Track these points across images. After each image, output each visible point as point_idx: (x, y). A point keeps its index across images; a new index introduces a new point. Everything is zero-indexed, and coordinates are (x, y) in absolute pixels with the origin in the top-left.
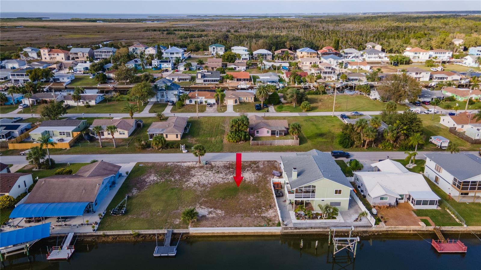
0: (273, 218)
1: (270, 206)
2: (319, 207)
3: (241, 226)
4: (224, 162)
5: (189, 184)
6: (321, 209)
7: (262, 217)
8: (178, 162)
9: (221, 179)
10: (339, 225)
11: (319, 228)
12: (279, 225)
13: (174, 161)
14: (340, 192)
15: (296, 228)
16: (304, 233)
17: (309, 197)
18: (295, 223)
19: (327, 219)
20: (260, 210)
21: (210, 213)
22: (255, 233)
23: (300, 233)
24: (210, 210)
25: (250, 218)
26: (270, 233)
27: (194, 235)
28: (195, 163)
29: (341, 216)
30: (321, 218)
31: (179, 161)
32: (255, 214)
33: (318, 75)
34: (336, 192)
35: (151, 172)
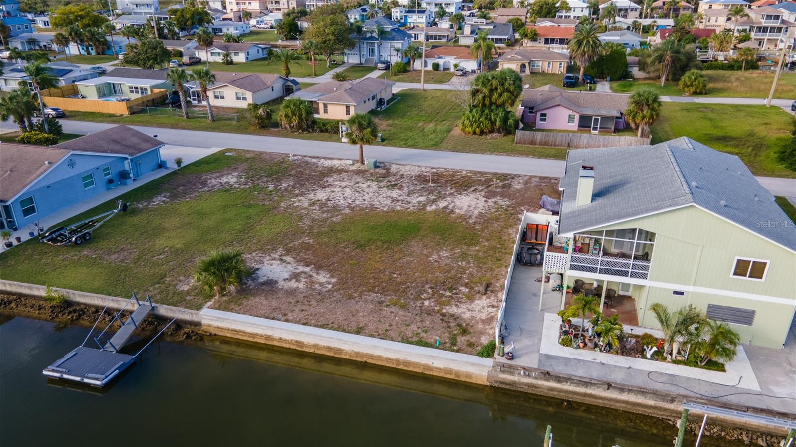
0: (480, 326)
1: (488, 286)
2: (653, 314)
3: (358, 331)
4: (423, 169)
5: (299, 201)
6: (662, 321)
7: (443, 315)
8: (314, 157)
9: (389, 202)
10: (734, 399)
11: (642, 392)
12: (488, 351)
13: (305, 154)
14: (758, 270)
15: (547, 375)
16: (579, 399)
17: (624, 274)
18: (549, 357)
19: (686, 363)
20: (448, 294)
21: (296, 277)
22: (398, 361)
23: (563, 396)
24: (301, 269)
25: (401, 312)
26: (450, 371)
27: (213, 332)
28: (351, 162)
29: (748, 364)
30: (659, 355)
31: (317, 155)
32: (427, 303)
33: (743, 34)
34: (741, 268)
35: (235, 169)
